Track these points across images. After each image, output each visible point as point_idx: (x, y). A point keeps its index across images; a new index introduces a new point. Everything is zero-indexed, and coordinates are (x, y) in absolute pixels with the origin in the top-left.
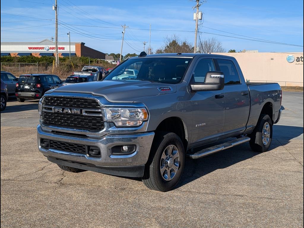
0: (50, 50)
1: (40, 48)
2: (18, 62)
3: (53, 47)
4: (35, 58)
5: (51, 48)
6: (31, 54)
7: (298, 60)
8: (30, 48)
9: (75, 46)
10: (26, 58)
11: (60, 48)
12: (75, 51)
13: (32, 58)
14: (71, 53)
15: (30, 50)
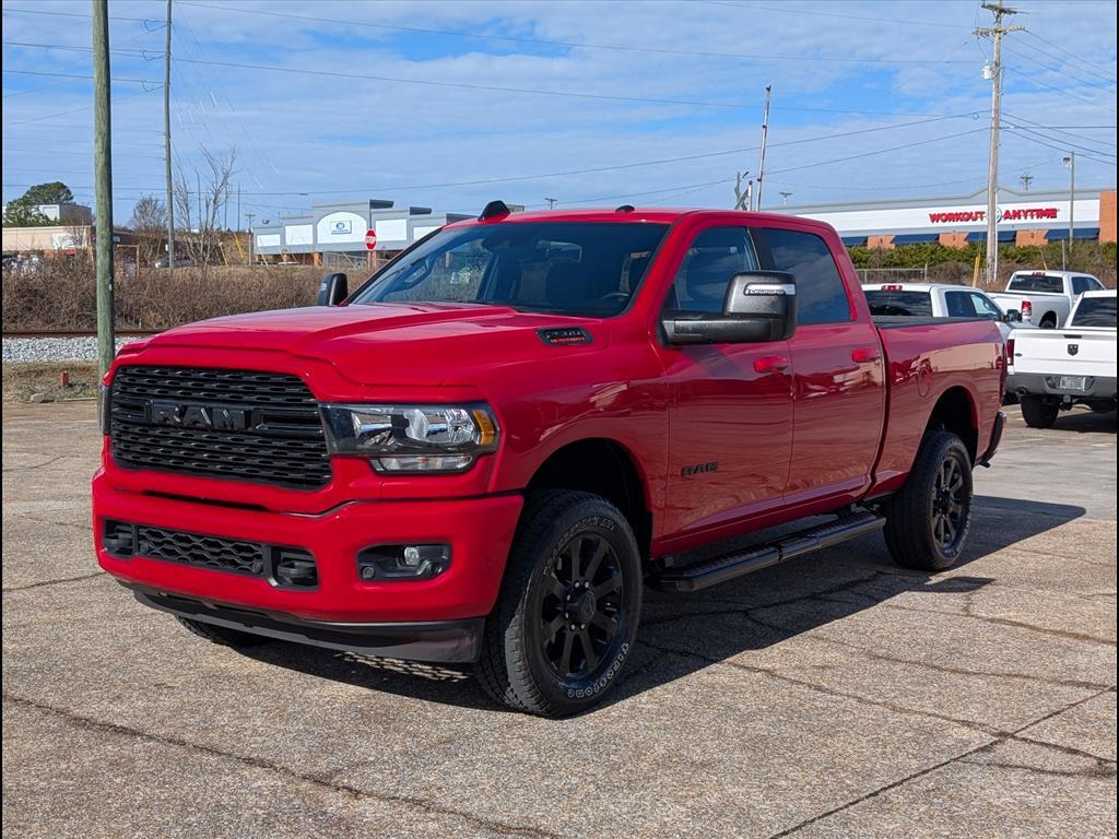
0: (1003, 222)
1: (969, 216)
2: (885, 266)
3: (1016, 210)
4: (945, 250)
5: (1007, 215)
6: (937, 237)
8: (934, 218)
9: (1098, 201)
10: (913, 252)
11: (1041, 213)
12: (1098, 219)
13: (933, 252)
14: (1074, 230)
15: (935, 224)
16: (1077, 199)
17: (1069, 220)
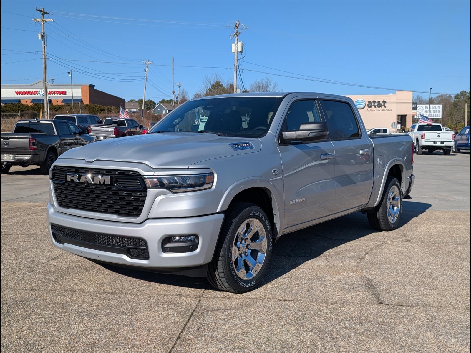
1: (32, 93)
3: (50, 91)
4: (24, 106)
6: (20, 101)
7: (370, 105)
8: (18, 93)
9: (81, 89)
10: (10, 107)
11: (60, 93)
12: (81, 96)
13: (19, 107)
14: (73, 99)
15: (18, 96)
16: (74, 88)
17: (71, 96)
